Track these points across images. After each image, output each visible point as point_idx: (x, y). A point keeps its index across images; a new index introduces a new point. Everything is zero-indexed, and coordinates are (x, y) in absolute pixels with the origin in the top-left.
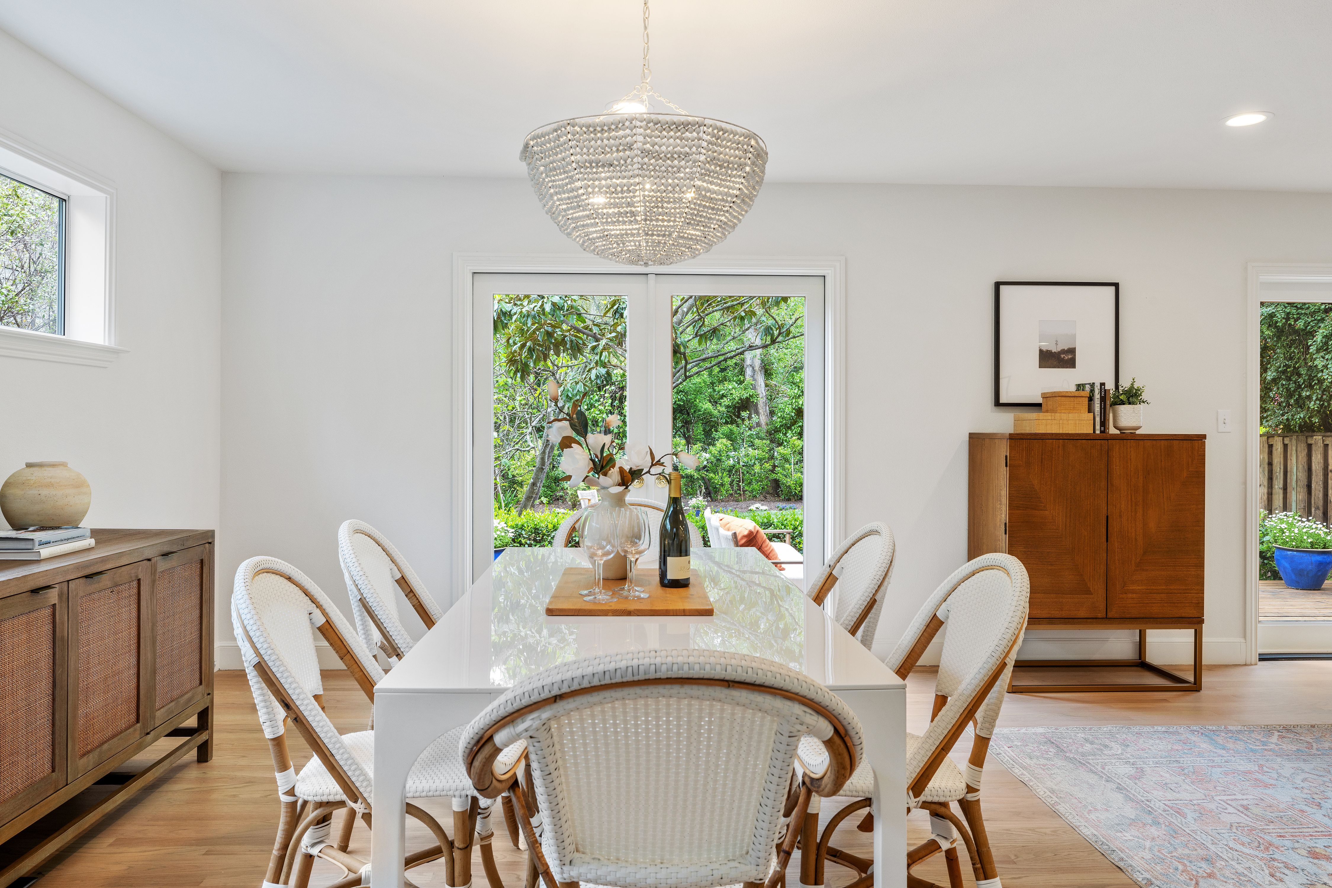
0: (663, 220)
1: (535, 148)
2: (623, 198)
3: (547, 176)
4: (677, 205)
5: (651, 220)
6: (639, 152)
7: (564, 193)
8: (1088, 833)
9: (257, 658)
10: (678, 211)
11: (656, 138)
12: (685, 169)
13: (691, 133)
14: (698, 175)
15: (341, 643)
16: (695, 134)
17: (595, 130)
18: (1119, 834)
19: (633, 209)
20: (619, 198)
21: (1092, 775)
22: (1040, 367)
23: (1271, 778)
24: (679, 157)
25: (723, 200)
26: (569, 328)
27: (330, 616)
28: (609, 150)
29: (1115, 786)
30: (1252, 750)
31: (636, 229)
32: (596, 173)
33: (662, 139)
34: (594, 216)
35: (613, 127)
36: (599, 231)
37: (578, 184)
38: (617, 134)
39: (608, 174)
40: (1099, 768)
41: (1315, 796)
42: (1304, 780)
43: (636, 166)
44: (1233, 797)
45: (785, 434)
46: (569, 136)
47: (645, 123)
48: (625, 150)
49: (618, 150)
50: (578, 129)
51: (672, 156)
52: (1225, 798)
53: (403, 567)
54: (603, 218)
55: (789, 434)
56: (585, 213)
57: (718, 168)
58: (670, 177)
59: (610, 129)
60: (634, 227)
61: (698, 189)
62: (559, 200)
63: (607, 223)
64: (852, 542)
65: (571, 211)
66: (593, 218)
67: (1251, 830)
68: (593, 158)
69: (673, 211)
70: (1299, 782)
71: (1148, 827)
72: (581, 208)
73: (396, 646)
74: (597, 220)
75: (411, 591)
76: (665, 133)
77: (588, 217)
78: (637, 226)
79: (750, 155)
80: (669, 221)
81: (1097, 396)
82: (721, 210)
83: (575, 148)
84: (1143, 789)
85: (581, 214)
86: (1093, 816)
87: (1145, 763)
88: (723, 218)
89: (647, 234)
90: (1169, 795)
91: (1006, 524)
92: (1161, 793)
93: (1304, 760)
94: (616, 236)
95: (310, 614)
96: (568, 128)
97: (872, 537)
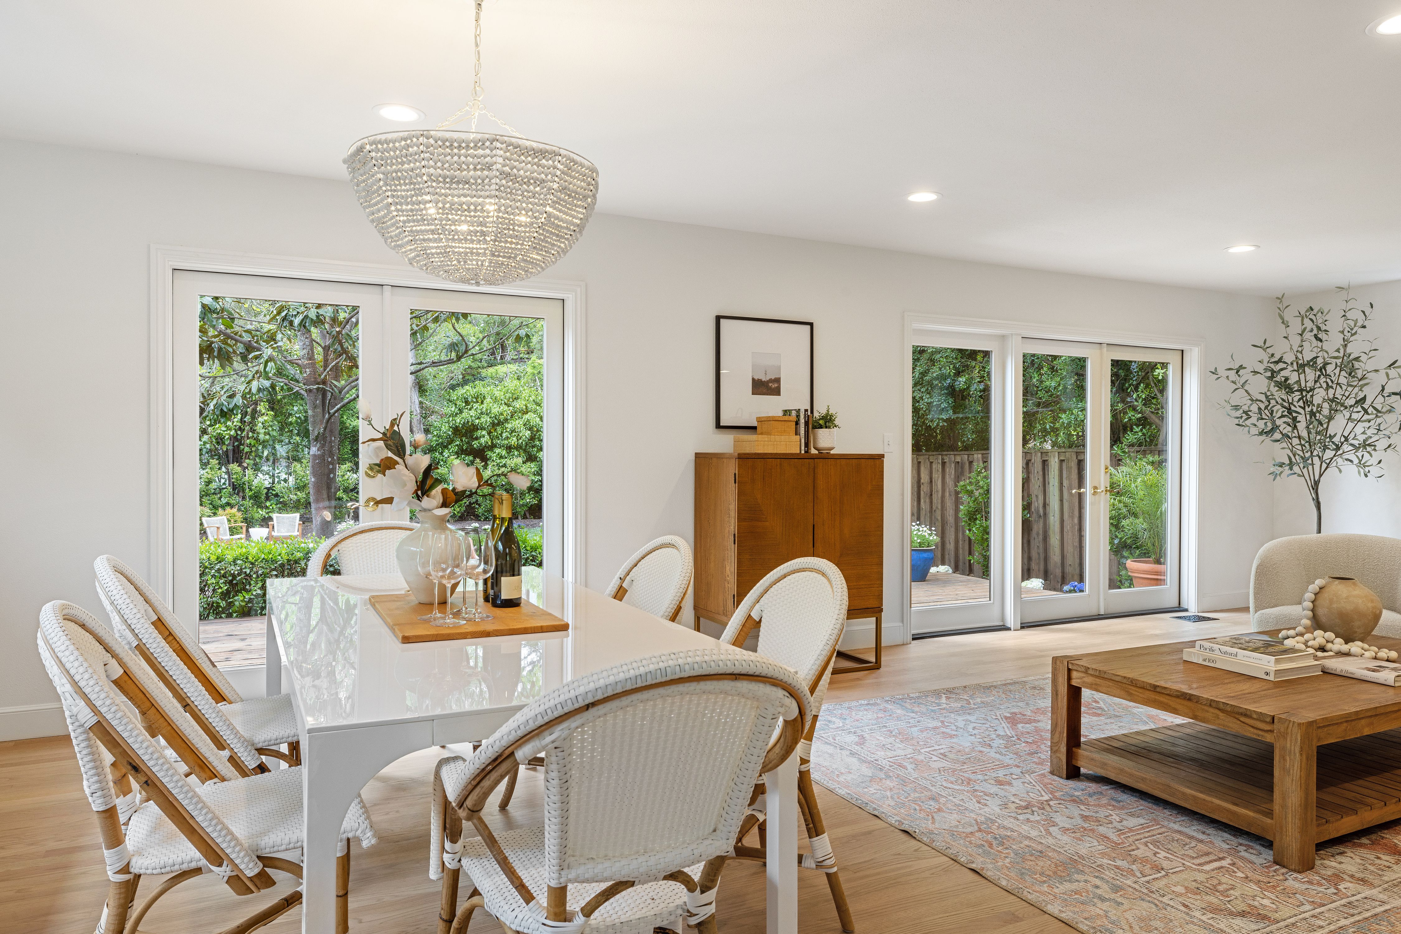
0: (511, 243)
1: (373, 154)
2: (475, 217)
3: (386, 184)
4: (528, 229)
5: (500, 242)
6: (498, 174)
7: (407, 204)
8: (843, 793)
9: (96, 717)
10: (527, 234)
11: (515, 161)
12: (540, 195)
13: (547, 161)
14: (550, 202)
15: (143, 696)
16: (550, 162)
17: (451, 145)
18: (866, 790)
19: (485, 229)
20: (470, 217)
21: (829, 747)
22: (753, 394)
23: (952, 730)
24: (535, 182)
25: (567, 228)
26: (216, 333)
27: (128, 665)
28: (466, 167)
29: (848, 753)
30: (932, 711)
31: (484, 248)
32: (450, 189)
33: (520, 163)
34: (440, 231)
35: (472, 145)
36: (441, 247)
37: (428, 198)
38: (476, 153)
39: (461, 192)
40: (831, 739)
41: (985, 739)
42: (974, 728)
43: (493, 187)
44: (933, 748)
45: (441, 453)
46: (421, 147)
47: (505, 145)
48: (482, 170)
49: (475, 169)
50: (432, 141)
51: (529, 181)
52: (928, 750)
53: (159, 608)
54: (449, 235)
55: (446, 453)
56: (428, 228)
57: (567, 197)
58: (524, 202)
59: (468, 146)
60: (482, 246)
61: (549, 215)
62: (397, 210)
63: (453, 240)
64: (641, 555)
65: (412, 224)
66: (438, 234)
67: (954, 772)
68: (448, 173)
69: (523, 234)
70: (971, 730)
71: (884, 781)
72: (426, 222)
73: (184, 696)
74: (442, 236)
75: (170, 634)
76: (522, 157)
77: (433, 232)
78: (485, 246)
79: (592, 188)
80: (517, 244)
81: (802, 421)
82: (563, 237)
83: (428, 161)
84: (869, 751)
85: (423, 228)
86: (841, 779)
87: (862, 731)
88: (562, 245)
89: (493, 255)
90: (890, 754)
91: (734, 535)
92: (883, 753)
93: (969, 714)
94: (460, 254)
95: (105, 665)
96: (421, 139)
97: (664, 549)
